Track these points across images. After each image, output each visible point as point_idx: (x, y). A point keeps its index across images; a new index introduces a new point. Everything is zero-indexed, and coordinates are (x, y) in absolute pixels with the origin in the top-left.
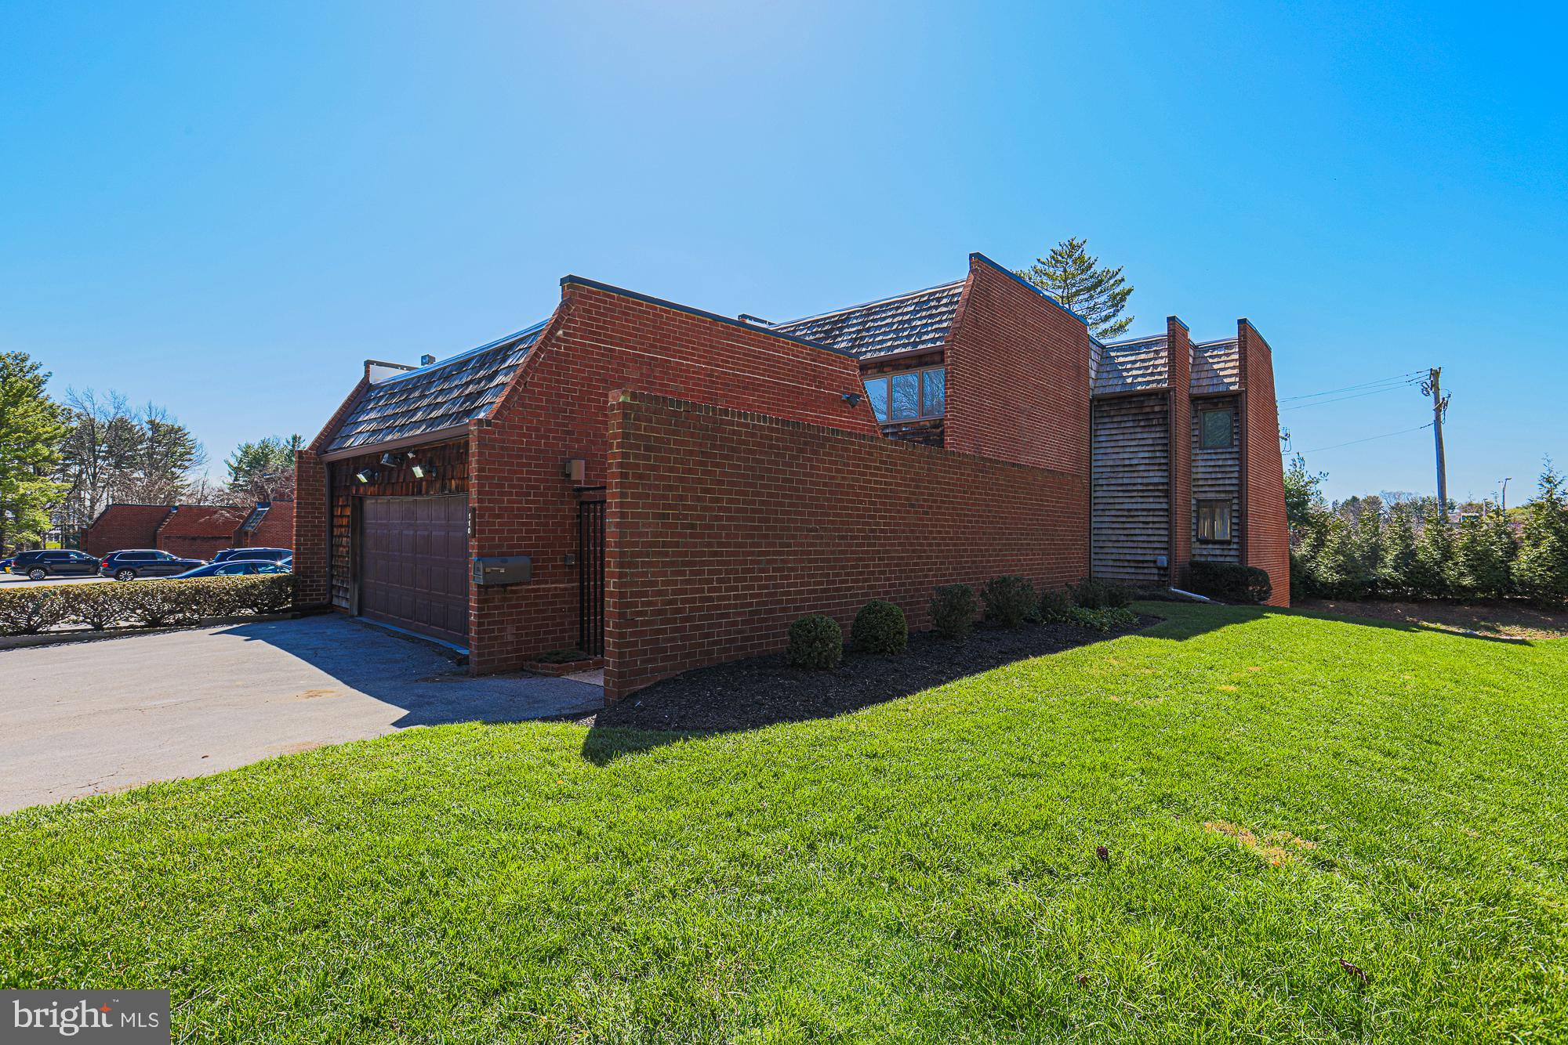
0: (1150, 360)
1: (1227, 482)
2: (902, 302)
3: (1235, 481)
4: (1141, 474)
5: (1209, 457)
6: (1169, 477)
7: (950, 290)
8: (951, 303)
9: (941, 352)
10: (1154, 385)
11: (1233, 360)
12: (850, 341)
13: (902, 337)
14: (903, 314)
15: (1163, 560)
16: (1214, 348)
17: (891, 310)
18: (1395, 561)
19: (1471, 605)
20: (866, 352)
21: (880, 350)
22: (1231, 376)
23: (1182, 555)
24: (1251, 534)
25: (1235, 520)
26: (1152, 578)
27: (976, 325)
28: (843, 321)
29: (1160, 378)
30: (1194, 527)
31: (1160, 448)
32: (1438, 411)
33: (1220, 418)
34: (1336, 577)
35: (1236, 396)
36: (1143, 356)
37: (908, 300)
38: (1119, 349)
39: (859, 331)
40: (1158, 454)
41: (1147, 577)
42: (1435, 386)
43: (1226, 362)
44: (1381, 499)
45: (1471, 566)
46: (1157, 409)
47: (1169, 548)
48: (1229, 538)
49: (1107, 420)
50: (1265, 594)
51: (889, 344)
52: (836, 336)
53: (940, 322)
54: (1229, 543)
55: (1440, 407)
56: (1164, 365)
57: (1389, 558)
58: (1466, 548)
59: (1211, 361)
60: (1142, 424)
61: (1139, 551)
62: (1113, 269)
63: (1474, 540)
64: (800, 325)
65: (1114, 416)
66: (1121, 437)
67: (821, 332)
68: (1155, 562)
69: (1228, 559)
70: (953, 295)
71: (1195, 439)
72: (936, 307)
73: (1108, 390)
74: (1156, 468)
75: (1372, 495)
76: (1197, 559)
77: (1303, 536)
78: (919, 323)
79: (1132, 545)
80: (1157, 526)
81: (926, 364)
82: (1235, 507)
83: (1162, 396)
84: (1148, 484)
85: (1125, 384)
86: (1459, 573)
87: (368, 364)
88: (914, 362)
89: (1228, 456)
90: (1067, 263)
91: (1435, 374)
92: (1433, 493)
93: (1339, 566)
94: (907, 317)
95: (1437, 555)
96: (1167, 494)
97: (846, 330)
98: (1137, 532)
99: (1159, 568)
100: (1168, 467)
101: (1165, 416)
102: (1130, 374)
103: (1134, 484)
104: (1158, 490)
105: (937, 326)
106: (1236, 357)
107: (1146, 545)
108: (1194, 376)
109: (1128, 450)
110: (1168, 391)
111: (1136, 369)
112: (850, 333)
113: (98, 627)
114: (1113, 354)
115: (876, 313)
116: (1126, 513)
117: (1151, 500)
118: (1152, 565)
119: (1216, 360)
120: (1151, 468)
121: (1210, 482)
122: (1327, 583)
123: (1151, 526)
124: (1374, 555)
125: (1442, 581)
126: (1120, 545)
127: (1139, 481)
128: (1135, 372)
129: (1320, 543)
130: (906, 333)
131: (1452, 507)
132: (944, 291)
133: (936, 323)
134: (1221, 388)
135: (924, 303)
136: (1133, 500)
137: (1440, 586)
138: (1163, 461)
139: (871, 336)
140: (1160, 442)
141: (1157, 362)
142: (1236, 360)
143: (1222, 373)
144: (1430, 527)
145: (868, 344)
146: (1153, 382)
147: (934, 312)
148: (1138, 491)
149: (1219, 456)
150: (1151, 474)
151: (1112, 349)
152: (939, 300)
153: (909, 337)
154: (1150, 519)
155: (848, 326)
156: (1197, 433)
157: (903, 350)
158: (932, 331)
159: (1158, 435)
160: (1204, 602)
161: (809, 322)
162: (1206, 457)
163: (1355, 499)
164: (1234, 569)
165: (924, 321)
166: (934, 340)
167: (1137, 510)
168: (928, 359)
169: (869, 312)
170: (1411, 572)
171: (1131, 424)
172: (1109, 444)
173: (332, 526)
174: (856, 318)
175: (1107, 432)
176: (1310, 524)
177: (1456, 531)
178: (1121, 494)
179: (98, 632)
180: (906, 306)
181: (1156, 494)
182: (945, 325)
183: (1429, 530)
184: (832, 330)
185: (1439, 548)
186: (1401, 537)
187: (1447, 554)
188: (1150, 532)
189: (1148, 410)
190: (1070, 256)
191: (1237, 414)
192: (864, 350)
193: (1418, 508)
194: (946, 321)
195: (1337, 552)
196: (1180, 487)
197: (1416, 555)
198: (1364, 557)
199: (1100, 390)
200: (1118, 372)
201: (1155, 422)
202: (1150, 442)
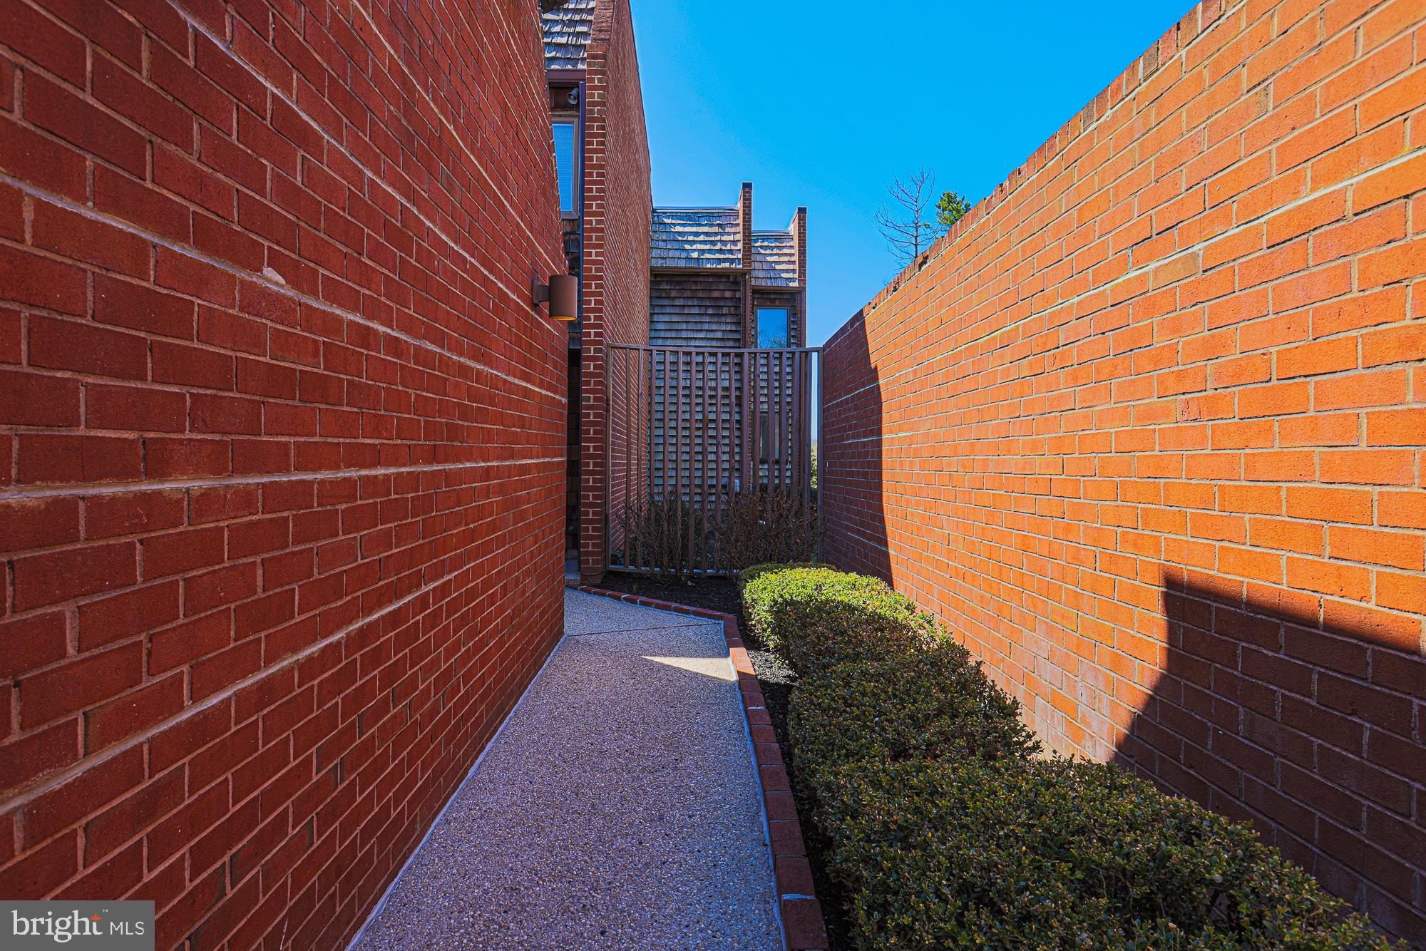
0: (716, 234)
10: (727, 265)
11: (786, 255)
22: (790, 271)
29: (731, 257)
31: (730, 344)
33: (776, 318)
35: (794, 294)
36: (706, 229)
38: (673, 216)
43: (779, 255)
46: (728, 294)
49: (666, 302)
56: (734, 243)
59: (762, 251)
60: (710, 311)
65: (676, 298)
66: (684, 327)
73: (669, 263)
83: (735, 279)
85: (689, 259)
101: (738, 304)
102: (694, 247)
109: (693, 343)
110: (742, 273)
111: (701, 242)
114: (666, 221)
128: (700, 246)
134: (781, 283)
140: (731, 336)
141: (725, 239)
143: (777, 267)
146: (725, 260)
151: (666, 215)
159: (729, 328)
171: (696, 311)
172: (668, 335)
175: (671, 318)
189: (716, 294)
191: (795, 315)
199: (660, 263)
200: (679, 243)
201: (725, 311)
202: (719, 335)
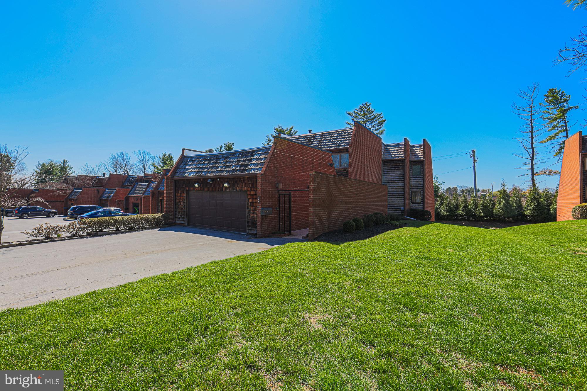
0: (399, 150)
1: (420, 186)
2: (333, 133)
3: (422, 186)
4: (396, 183)
5: (415, 179)
6: (404, 184)
7: (348, 130)
8: (349, 135)
9: (347, 149)
10: (400, 158)
11: (421, 151)
12: (317, 143)
13: (334, 144)
14: (334, 137)
15: (402, 208)
16: (416, 147)
17: (330, 135)
18: (463, 208)
19: (483, 221)
20: (323, 148)
21: (328, 147)
22: (421, 155)
23: (407, 207)
24: (426, 201)
25: (422, 197)
26: (399, 213)
27: (356, 141)
28: (314, 137)
29: (402, 155)
30: (410, 199)
31: (402, 176)
32: (474, 163)
33: (417, 168)
34: (446, 213)
35: (422, 161)
36: (397, 149)
37: (335, 132)
38: (390, 146)
39: (320, 141)
40: (401, 178)
41: (398, 213)
42: (474, 155)
43: (419, 151)
44: (457, 188)
45: (483, 210)
46: (401, 164)
47: (404, 205)
48: (420, 202)
49: (386, 167)
50: (430, 218)
51: (330, 145)
52: (312, 142)
53: (346, 140)
54: (420, 203)
55: (475, 162)
56: (403, 152)
57: (461, 208)
58: (481, 204)
59: (415, 150)
60: (397, 169)
61: (396, 206)
62: (379, 113)
63: (484, 202)
64: (299, 137)
65: (389, 166)
66: (391, 172)
67: (307, 140)
68: (400, 209)
69: (420, 208)
70: (349, 132)
71: (411, 173)
72: (344, 135)
73: (387, 158)
74: (401, 182)
75: (455, 187)
76: (411, 208)
77: (437, 201)
78: (339, 140)
79: (394, 204)
80: (401, 198)
81: (342, 152)
82: (422, 193)
83: (402, 161)
84: (398, 186)
85: (392, 157)
86: (480, 212)
87: (183, 150)
88: (338, 151)
89: (420, 178)
90: (365, 111)
91: (474, 152)
92: (473, 187)
93: (447, 210)
94: (335, 138)
95: (474, 207)
96: (404, 189)
97: (316, 140)
98: (395, 200)
99: (401, 211)
100: (404, 182)
101: (403, 166)
102: (393, 154)
103: (394, 186)
104: (401, 188)
105: (345, 141)
106: (422, 150)
107: (397, 204)
108: (411, 155)
109: (393, 176)
110: (404, 159)
111: (395, 152)
112: (317, 141)
113: (118, 230)
114: (388, 148)
115: (325, 135)
116: (392, 195)
117: (399, 191)
118: (399, 210)
119: (417, 150)
120: (399, 182)
121: (415, 186)
122: (444, 215)
123: (399, 198)
124: (457, 207)
125: (475, 214)
126: (390, 204)
127: (396, 185)
128: (395, 153)
129: (441, 203)
130: (335, 143)
131: (479, 191)
132: (346, 131)
133: (345, 140)
134: (418, 159)
135: (340, 134)
136: (394, 191)
137: (474, 216)
138: (402, 180)
139: (324, 143)
140: (401, 174)
141: (401, 151)
142: (422, 151)
143: (418, 154)
144: (472, 198)
145: (323, 145)
146: (400, 156)
147: (344, 137)
148: (395, 188)
149: (418, 178)
150: (399, 183)
151: (388, 146)
152: (345, 133)
153: (336, 144)
154: (399, 196)
155: (316, 139)
156: (411, 171)
157: (335, 148)
158: (344, 143)
159: (401, 172)
160: (414, 220)
161: (303, 136)
162: (414, 179)
163: (449, 188)
164: (422, 211)
165: (341, 140)
166: (345, 146)
167: (395, 194)
168: (342, 151)
169: (323, 135)
170: (467, 212)
171: (393, 169)
172: (387, 174)
173: (175, 199)
174: (319, 136)
175: (387, 171)
176: (439, 197)
177: (479, 199)
178: (390, 189)
179: (118, 231)
180: (334, 134)
181: (401, 189)
182: (348, 141)
183: (472, 199)
184: (311, 139)
185: (475, 205)
186: (464, 201)
187: (477, 207)
188: (399, 200)
189: (398, 165)
190: (366, 108)
191: (422, 166)
192: (322, 147)
193: (469, 191)
194: (348, 140)
195: (447, 206)
196: (407, 187)
197: (468, 207)
198: (454, 208)
199: (385, 158)
200: (390, 153)
201: (400, 168)
202: (399, 174)
